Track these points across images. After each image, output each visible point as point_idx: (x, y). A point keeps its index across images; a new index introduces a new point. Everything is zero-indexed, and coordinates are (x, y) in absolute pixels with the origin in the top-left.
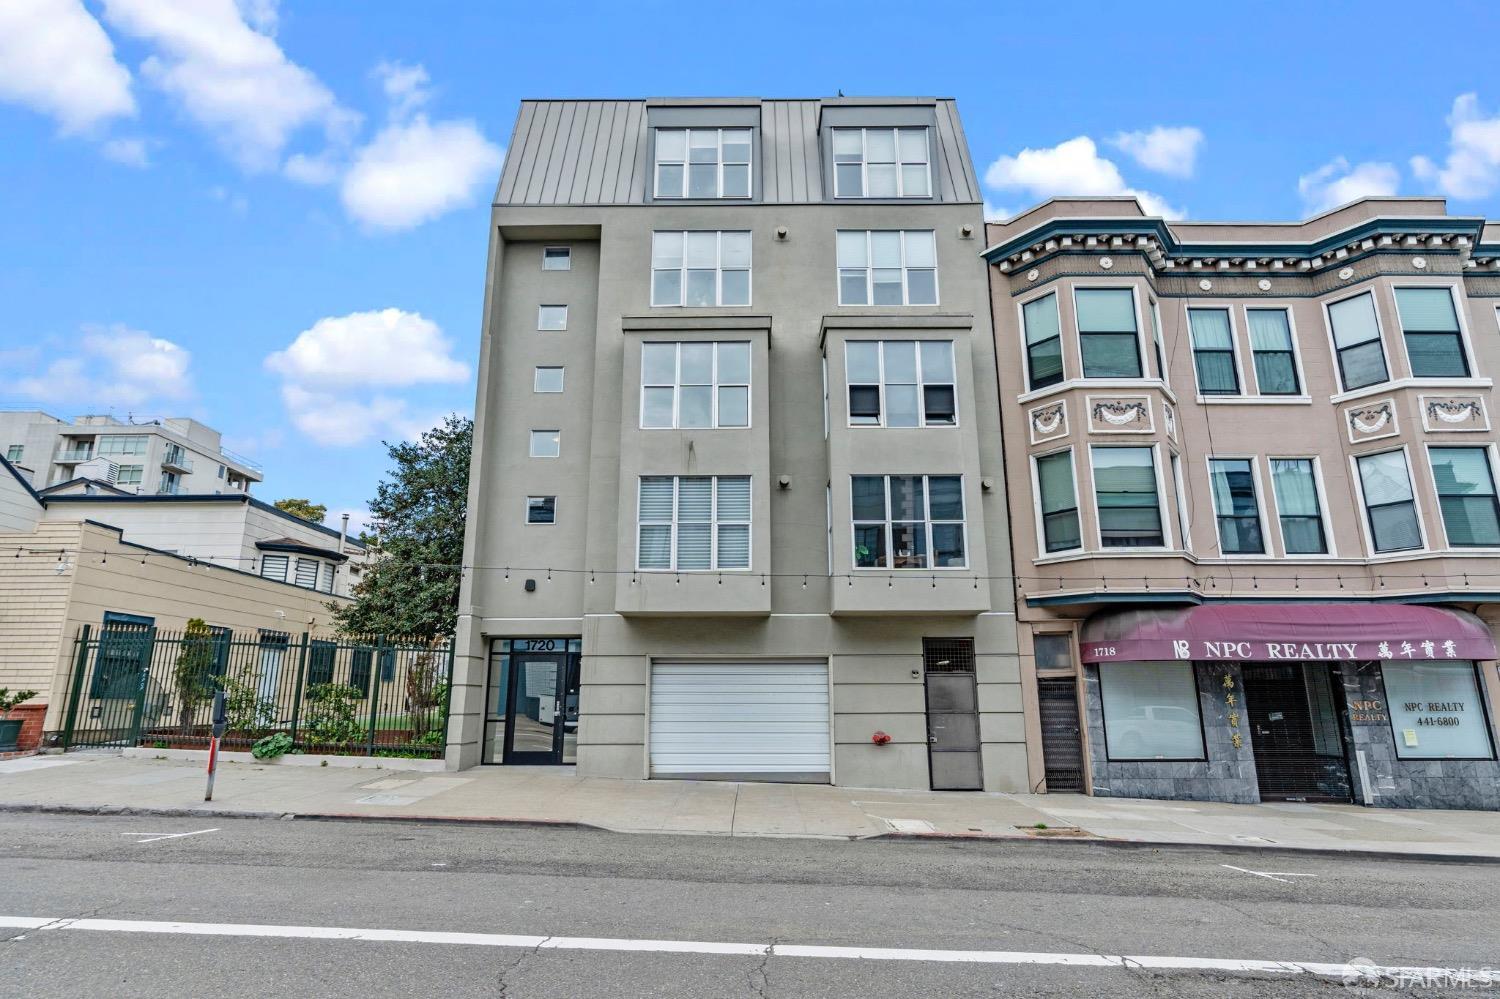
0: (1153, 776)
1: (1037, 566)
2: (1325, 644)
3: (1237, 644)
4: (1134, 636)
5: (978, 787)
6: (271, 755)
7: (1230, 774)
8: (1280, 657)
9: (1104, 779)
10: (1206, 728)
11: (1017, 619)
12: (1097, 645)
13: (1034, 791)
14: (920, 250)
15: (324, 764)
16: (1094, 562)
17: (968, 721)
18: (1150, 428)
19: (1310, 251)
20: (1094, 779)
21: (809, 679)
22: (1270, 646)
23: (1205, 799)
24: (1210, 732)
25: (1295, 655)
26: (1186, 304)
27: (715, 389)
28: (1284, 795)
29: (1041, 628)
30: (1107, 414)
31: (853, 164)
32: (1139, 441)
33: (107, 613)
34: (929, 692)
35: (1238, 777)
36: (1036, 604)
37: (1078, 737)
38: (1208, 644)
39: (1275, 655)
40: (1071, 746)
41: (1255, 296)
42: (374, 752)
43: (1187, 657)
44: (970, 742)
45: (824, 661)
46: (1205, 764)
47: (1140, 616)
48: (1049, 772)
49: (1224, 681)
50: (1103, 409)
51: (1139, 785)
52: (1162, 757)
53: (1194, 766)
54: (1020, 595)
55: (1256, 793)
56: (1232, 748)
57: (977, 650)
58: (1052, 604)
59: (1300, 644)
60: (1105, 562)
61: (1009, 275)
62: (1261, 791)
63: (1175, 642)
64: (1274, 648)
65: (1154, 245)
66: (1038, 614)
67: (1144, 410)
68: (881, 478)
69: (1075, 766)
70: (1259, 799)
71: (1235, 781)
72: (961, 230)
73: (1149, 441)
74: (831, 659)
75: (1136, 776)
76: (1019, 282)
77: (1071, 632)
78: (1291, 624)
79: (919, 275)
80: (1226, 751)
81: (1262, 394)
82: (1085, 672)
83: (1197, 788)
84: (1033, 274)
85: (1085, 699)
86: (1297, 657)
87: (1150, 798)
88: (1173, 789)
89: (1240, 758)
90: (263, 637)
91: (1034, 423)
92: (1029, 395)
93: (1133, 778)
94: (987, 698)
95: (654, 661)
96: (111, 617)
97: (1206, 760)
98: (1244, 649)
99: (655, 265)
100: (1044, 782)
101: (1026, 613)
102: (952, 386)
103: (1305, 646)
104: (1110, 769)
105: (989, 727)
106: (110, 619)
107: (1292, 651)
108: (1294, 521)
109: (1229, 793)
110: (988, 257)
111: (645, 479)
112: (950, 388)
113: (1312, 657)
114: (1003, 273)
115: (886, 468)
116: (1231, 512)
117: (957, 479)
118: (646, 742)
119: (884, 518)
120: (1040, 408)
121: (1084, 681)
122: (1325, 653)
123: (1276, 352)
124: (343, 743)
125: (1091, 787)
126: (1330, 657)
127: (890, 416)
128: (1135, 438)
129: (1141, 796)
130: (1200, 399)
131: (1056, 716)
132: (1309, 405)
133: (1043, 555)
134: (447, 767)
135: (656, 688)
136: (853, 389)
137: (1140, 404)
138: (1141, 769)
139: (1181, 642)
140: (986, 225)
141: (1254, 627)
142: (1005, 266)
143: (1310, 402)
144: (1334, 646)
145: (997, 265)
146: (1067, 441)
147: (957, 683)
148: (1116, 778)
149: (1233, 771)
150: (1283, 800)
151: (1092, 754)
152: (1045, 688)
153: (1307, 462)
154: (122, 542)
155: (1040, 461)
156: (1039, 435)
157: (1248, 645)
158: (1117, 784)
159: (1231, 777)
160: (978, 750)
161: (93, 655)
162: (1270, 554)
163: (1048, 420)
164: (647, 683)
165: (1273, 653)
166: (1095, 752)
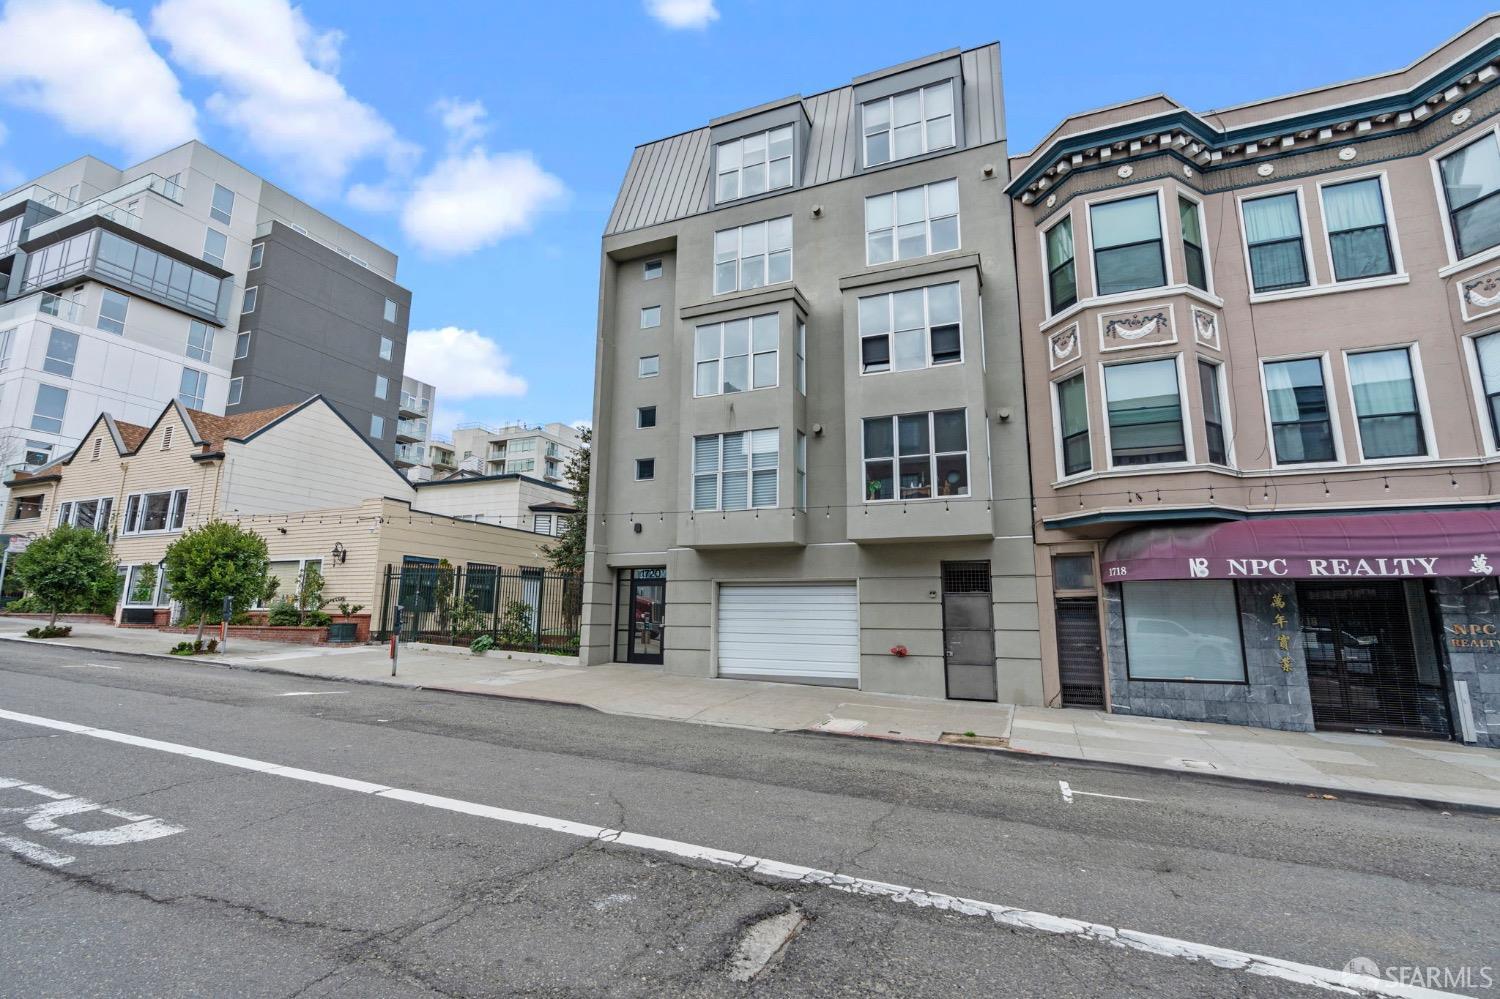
0: (1181, 697)
1: (1056, 489)
2: (1390, 558)
3: (1268, 561)
4: (1145, 555)
5: (992, 698)
6: (480, 650)
7: (1275, 697)
8: (1325, 573)
9: (1124, 697)
10: (1247, 650)
11: (1034, 542)
12: (1112, 565)
13: (1049, 704)
14: (944, 199)
15: (510, 658)
16: (1102, 482)
17: (984, 638)
18: (1172, 339)
19: (1410, 100)
20: (1112, 696)
21: (842, 599)
22: (1313, 562)
23: (1244, 723)
24: (1253, 655)
25: (1346, 572)
26: (1241, 195)
27: (751, 357)
28: (1352, 725)
29: (1060, 550)
30: (1119, 328)
31: (882, 132)
32: (1161, 354)
33: (405, 556)
34: (947, 612)
35: (1286, 702)
36: (1056, 526)
37: (1099, 655)
38: (1232, 562)
39: (1319, 572)
40: (1090, 664)
41: (1334, 169)
42: (540, 650)
43: (1206, 574)
44: (985, 657)
45: (852, 583)
46: (1246, 688)
47: (1154, 534)
48: (1065, 688)
49: (1272, 600)
50: (1116, 326)
51: (1163, 704)
52: (1192, 679)
53: (1230, 690)
54: (1037, 518)
55: (1310, 720)
56: (1280, 671)
57: (993, 572)
58: (1068, 525)
59: (1354, 560)
60: (1113, 481)
61: (1032, 205)
62: (1316, 720)
63: (1191, 560)
64: (1319, 564)
65: (1182, 140)
66: (1056, 536)
67: (1165, 320)
68: (889, 419)
69: (1094, 683)
70: (1313, 728)
71: (1283, 707)
72: (983, 172)
73: (1171, 351)
74: (858, 582)
75: (1161, 695)
76: (1041, 211)
77: (1093, 553)
78: (1345, 537)
79: (940, 223)
80: (1271, 675)
81: (1338, 281)
82: (1106, 592)
83: (1234, 711)
84: (1052, 200)
85: (1105, 618)
86: (1349, 574)
87: (1176, 719)
88: (1204, 711)
89: (1289, 682)
90: (524, 572)
91: (1054, 348)
92: (1051, 320)
93: (1157, 697)
94: (1002, 616)
95: (720, 585)
96: (408, 559)
97: (1247, 682)
98: (1279, 567)
99: (716, 261)
100: (1059, 698)
101: (1044, 536)
102: (958, 325)
103: (1362, 562)
104: (1131, 687)
105: (1003, 643)
106: (408, 560)
107: (1343, 567)
108: (1383, 421)
109: (1275, 720)
110: (1010, 192)
111: (698, 438)
112: (956, 327)
113: (1371, 573)
114: (1026, 205)
115: (894, 409)
116: (1295, 417)
117: (961, 413)
118: (712, 648)
119: (892, 455)
120: (1057, 333)
121: (1105, 601)
122: (1390, 567)
123: (1363, 229)
124: (520, 644)
125: (1109, 704)
126: (1396, 573)
127: (899, 360)
128: (1154, 351)
129: (1165, 716)
130: (1255, 298)
131: (1075, 634)
132: (1406, 284)
133: (1061, 478)
134: (581, 662)
135: (722, 606)
136: (865, 341)
137: (1160, 315)
138: (1166, 689)
139: (1198, 560)
140: (1009, 160)
141: (1295, 542)
142: (1025, 198)
143: (1407, 280)
144: (1404, 562)
145: (1019, 198)
146: (1079, 363)
147: (973, 602)
148: (1137, 697)
149: (1279, 696)
150: (1352, 731)
151: (1111, 672)
152: (1063, 608)
153: (1404, 351)
154: (410, 510)
155: (1061, 386)
156: (1057, 360)
157: (1284, 561)
158: (1139, 703)
159: (1277, 701)
160: (992, 664)
161: (396, 584)
162: (1342, 461)
163: (1065, 344)
164: (713, 601)
165: (1317, 569)
166: (1115, 670)
